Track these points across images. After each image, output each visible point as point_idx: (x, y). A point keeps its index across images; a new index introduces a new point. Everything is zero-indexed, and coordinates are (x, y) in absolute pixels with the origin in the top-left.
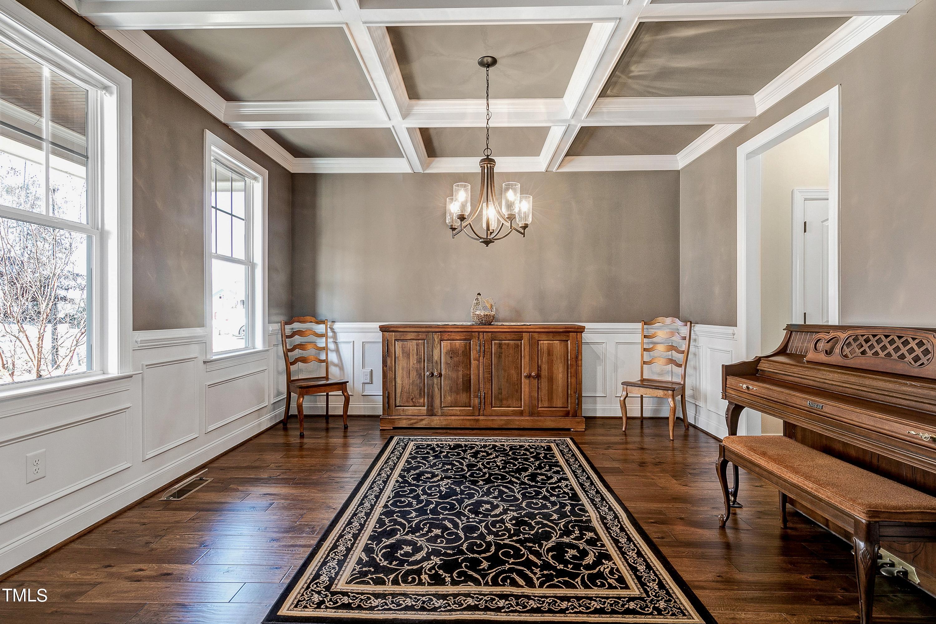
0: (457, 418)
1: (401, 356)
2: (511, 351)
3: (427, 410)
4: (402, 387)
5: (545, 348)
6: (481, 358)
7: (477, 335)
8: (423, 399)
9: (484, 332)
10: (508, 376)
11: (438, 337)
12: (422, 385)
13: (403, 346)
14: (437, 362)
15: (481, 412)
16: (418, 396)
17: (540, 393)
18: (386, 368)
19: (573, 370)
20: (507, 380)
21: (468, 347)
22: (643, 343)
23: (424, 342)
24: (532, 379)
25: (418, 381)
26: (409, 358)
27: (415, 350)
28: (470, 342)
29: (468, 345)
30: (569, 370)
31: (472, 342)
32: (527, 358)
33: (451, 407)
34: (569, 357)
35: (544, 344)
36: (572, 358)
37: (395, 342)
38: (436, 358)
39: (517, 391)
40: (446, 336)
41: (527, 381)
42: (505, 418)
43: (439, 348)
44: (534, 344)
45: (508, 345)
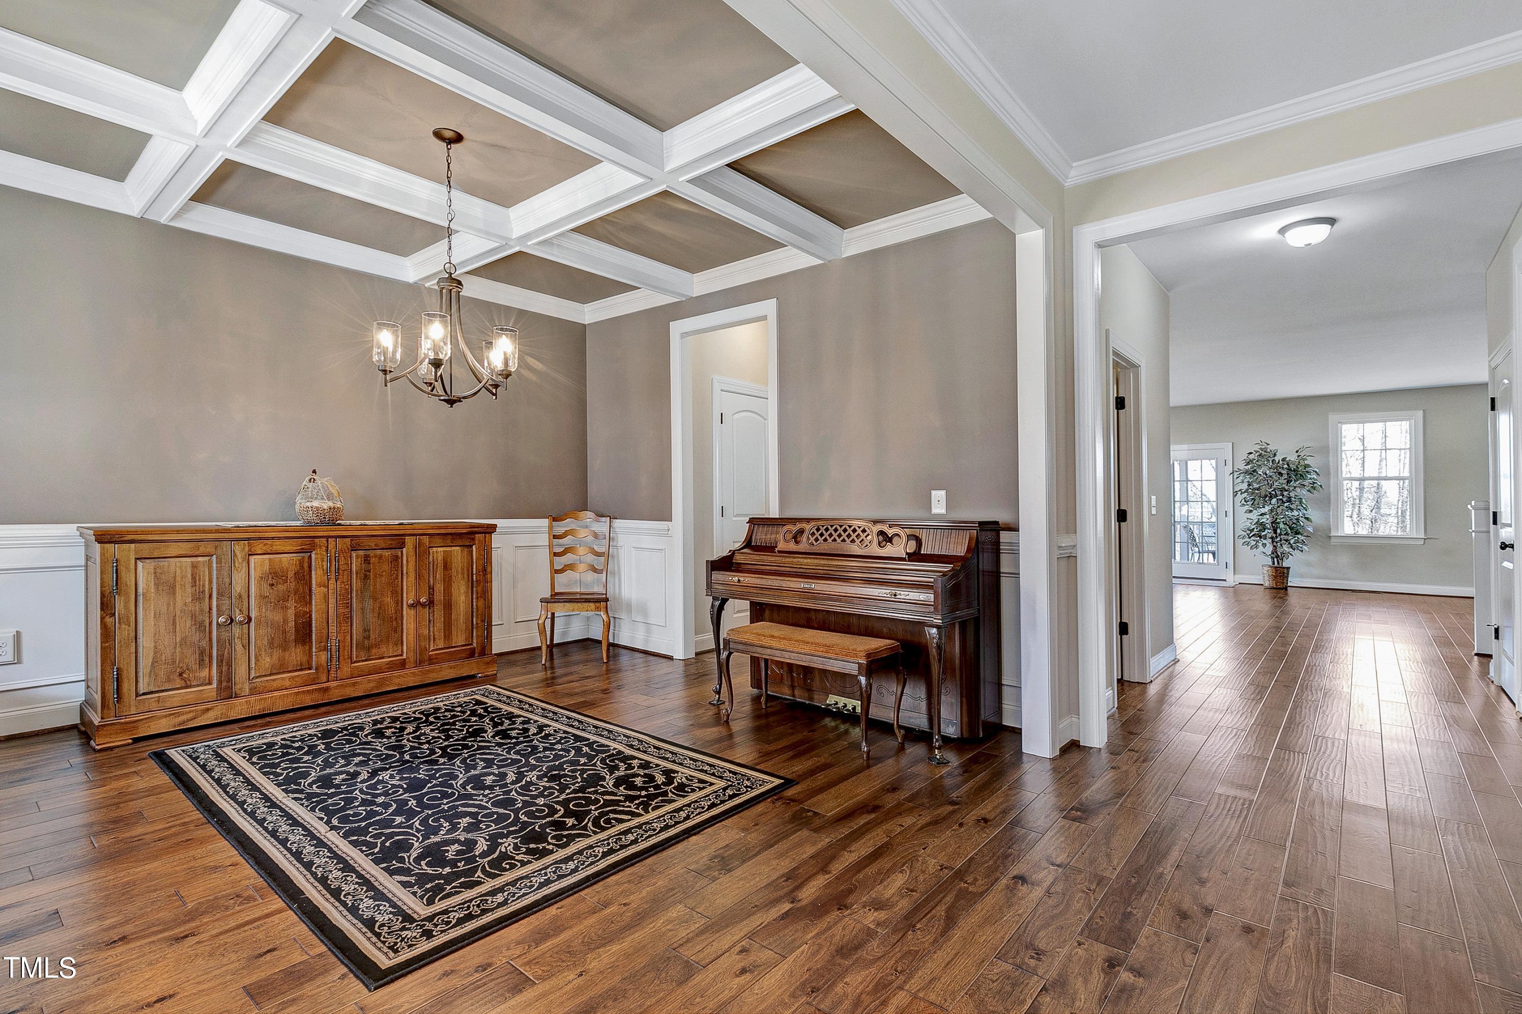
0: (285, 692)
1: (153, 590)
2: (386, 567)
3: (219, 689)
4: (155, 653)
5: (440, 558)
6: (332, 581)
7: (325, 542)
8: (207, 670)
9: (336, 537)
10: (380, 608)
11: (244, 549)
12: (204, 643)
13: (159, 571)
14: (240, 596)
15: (333, 675)
16: (195, 667)
17: (432, 629)
18: (112, 619)
19: (480, 589)
20: (379, 614)
21: (306, 565)
22: (550, 546)
23: (210, 562)
24: (419, 608)
25: (196, 638)
26: (174, 594)
27: (189, 576)
28: (310, 556)
29: (307, 560)
30: (475, 589)
31: (313, 556)
32: (412, 575)
33: (270, 675)
34: (474, 570)
35: (438, 553)
36: (478, 571)
37: (136, 563)
38: (238, 587)
39: (396, 631)
40: (259, 547)
41: (412, 612)
42: (376, 676)
43: (245, 570)
44: (421, 553)
45: (381, 557)
